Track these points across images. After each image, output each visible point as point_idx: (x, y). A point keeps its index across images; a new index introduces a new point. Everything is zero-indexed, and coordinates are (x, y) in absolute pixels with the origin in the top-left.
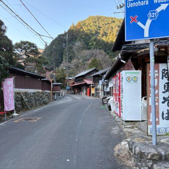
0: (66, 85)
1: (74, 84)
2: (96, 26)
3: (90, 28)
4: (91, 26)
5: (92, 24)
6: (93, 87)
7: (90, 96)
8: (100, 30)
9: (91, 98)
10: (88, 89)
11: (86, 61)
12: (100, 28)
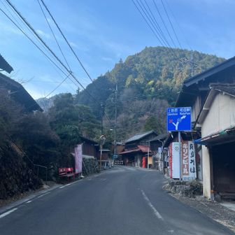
0: (113, 152)
1: (124, 151)
2: (155, 63)
3: (147, 66)
4: (148, 64)
5: (149, 60)
6: (150, 156)
7: (146, 167)
8: (161, 69)
9: (148, 170)
10: (144, 159)
11: (139, 116)
12: (162, 65)
